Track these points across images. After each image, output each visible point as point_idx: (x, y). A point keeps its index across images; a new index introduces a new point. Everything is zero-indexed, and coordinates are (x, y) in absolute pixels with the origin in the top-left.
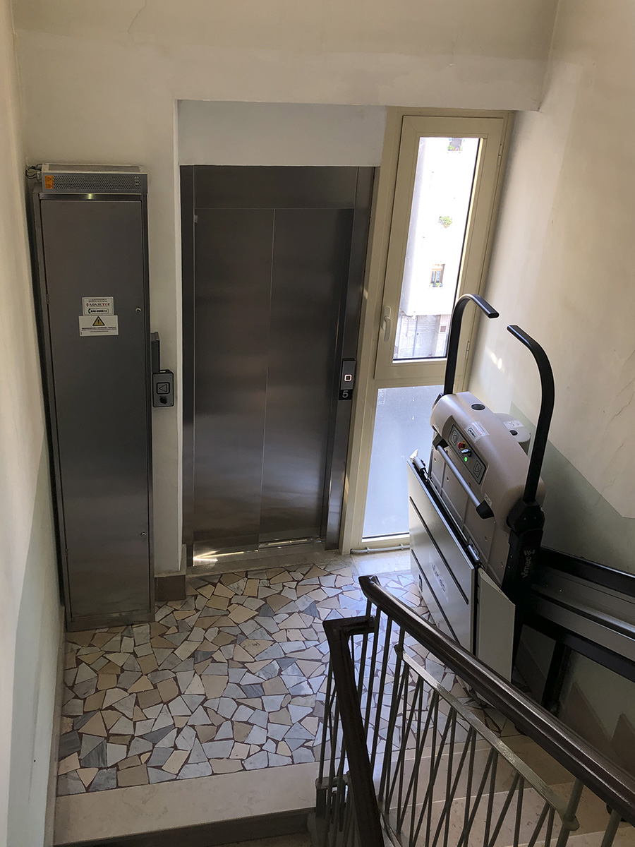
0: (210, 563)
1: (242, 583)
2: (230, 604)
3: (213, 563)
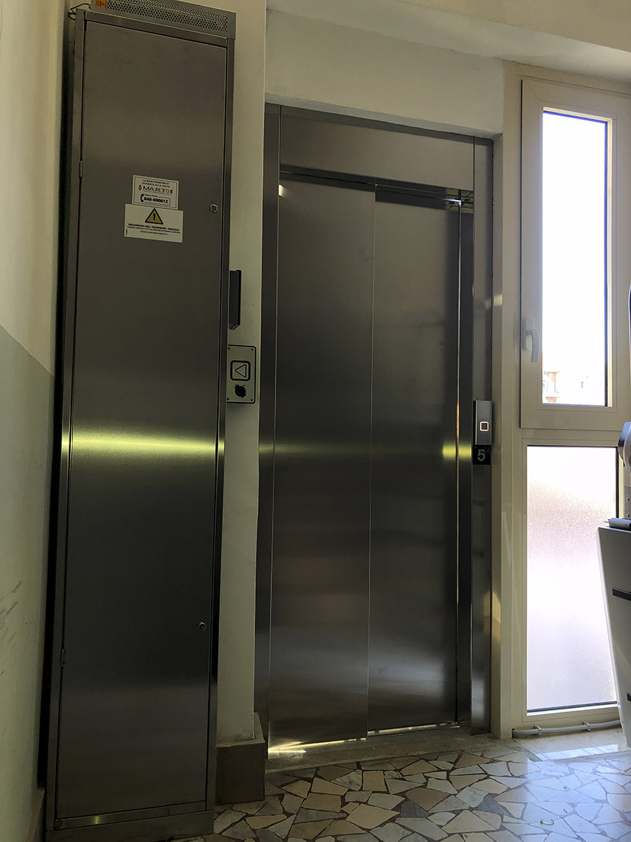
0: (294, 755)
1: (355, 776)
2: (344, 803)
3: (300, 755)
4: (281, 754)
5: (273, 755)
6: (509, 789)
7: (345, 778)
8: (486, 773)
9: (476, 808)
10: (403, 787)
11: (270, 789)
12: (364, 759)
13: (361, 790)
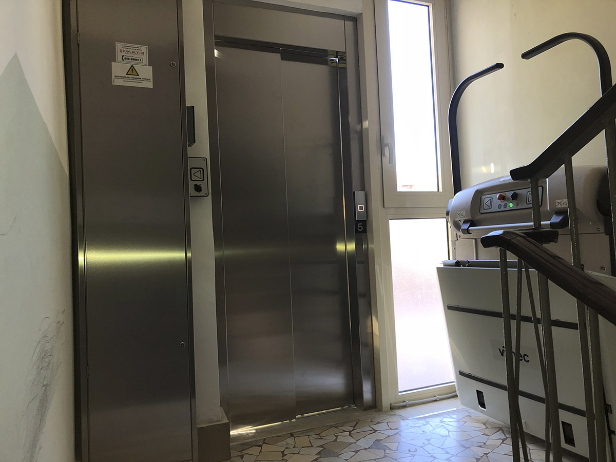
0: (248, 434)
1: (290, 441)
2: (284, 455)
3: (252, 433)
4: (239, 434)
5: (233, 435)
6: (389, 436)
7: (283, 443)
8: (374, 430)
9: (369, 448)
10: (321, 442)
11: (233, 453)
12: (295, 431)
13: (294, 447)
